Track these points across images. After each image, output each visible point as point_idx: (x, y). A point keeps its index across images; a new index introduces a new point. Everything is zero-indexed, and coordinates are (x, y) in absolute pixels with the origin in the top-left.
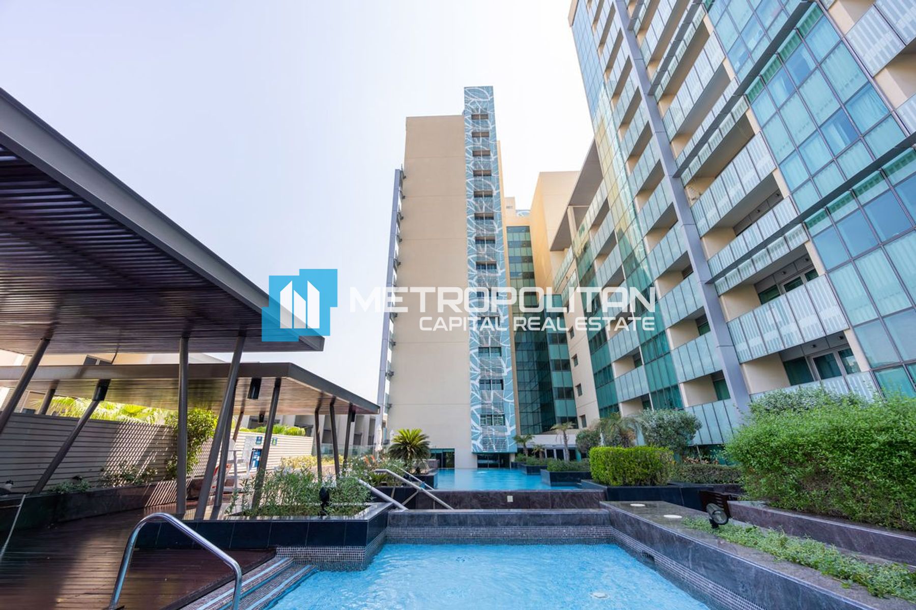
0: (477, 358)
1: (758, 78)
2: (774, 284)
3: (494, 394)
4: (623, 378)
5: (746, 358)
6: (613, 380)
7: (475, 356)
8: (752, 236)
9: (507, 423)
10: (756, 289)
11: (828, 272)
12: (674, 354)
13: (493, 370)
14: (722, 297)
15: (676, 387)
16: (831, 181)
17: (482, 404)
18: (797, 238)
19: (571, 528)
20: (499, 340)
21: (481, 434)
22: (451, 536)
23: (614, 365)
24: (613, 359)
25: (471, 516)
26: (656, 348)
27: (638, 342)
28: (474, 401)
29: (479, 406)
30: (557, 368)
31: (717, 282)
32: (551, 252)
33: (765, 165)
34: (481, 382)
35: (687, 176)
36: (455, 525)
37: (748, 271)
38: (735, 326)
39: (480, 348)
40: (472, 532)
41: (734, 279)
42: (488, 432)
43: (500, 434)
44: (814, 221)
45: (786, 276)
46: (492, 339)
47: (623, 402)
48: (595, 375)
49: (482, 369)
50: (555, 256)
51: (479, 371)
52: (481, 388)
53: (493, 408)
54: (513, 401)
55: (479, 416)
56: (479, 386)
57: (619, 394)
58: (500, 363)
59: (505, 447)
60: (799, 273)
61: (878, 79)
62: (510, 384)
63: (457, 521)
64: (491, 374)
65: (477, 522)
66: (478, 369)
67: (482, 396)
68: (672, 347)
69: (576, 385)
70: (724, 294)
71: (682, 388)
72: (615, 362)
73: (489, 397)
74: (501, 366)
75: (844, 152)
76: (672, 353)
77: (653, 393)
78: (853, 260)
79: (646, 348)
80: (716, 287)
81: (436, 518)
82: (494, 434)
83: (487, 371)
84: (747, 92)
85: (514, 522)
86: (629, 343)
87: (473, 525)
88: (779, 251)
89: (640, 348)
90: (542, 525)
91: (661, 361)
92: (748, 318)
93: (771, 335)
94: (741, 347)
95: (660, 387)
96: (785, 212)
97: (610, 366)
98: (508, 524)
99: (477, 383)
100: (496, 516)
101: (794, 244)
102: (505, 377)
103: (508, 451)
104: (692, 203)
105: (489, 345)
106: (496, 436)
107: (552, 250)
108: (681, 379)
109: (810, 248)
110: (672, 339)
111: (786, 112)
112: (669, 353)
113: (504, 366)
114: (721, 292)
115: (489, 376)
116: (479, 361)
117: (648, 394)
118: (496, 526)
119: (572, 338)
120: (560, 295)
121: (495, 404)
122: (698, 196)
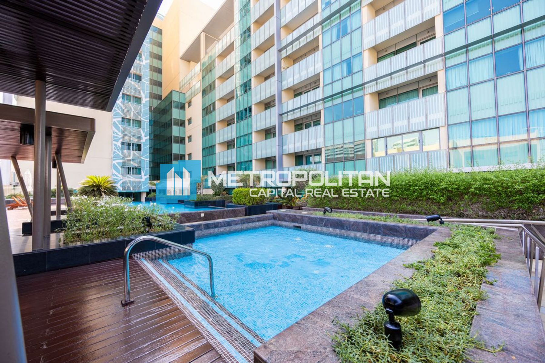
0: (120, 126)
1: (329, 20)
2: (301, 122)
3: (134, 154)
4: (221, 154)
5: (285, 152)
6: (215, 154)
7: (118, 123)
8: (304, 99)
9: (143, 173)
10: (295, 123)
11: (325, 124)
12: (254, 146)
13: (133, 136)
14: (283, 123)
15: (251, 161)
16: (337, 88)
17: (123, 159)
18: (320, 107)
19: (260, 222)
20: (140, 115)
21: (121, 180)
22: (210, 233)
23: (217, 146)
24: (217, 142)
25: (220, 222)
26: (244, 140)
27: (235, 135)
28: (116, 157)
29: (122, 161)
30: (177, 142)
31: (283, 116)
32: (181, 60)
33: (319, 68)
34: (123, 144)
35: (284, 54)
36: (213, 228)
37: (297, 115)
38: (285, 138)
39: (122, 118)
40: (220, 230)
41: (291, 117)
42: (127, 179)
43: (137, 180)
44: (327, 101)
45: (307, 120)
46: (134, 113)
47: (218, 166)
48: (203, 149)
49: (124, 135)
50: (183, 63)
51: (121, 135)
52: (122, 148)
53: (132, 163)
54: (148, 159)
55: (120, 168)
56: (121, 147)
57: (218, 161)
58: (140, 132)
59: (140, 188)
60: (312, 120)
61: (365, 52)
62: (146, 148)
63: (213, 226)
64: (132, 139)
65: (223, 225)
66: (120, 134)
67: (123, 154)
68: (253, 142)
69: (189, 153)
70: (284, 122)
71: (254, 162)
72: (218, 144)
73: (129, 155)
74: (141, 134)
75: (345, 77)
76: (253, 145)
77: (238, 163)
78: (333, 122)
79: (239, 140)
80: (282, 117)
81: (203, 226)
82: (131, 180)
83: (128, 136)
84: (323, 25)
85: (239, 222)
86: (229, 135)
87: (222, 226)
88: (312, 110)
89: (236, 139)
90: (250, 222)
91: (246, 147)
92: (291, 135)
93: (298, 145)
94: (285, 147)
95: (242, 160)
96: (318, 94)
97: (215, 145)
98: (236, 224)
99: (119, 144)
100: (232, 221)
101: (318, 109)
102: (143, 142)
103: (142, 191)
104: (283, 70)
105: (132, 117)
106: (133, 182)
107: (181, 59)
108: (254, 157)
109: (322, 112)
110: (254, 138)
111: (334, 45)
112: (251, 144)
113: (143, 135)
114: (284, 121)
115: (130, 140)
116: (121, 128)
117: (234, 164)
118: (232, 225)
119: (189, 124)
120: (185, 94)
121: (133, 160)
122: (286, 67)
